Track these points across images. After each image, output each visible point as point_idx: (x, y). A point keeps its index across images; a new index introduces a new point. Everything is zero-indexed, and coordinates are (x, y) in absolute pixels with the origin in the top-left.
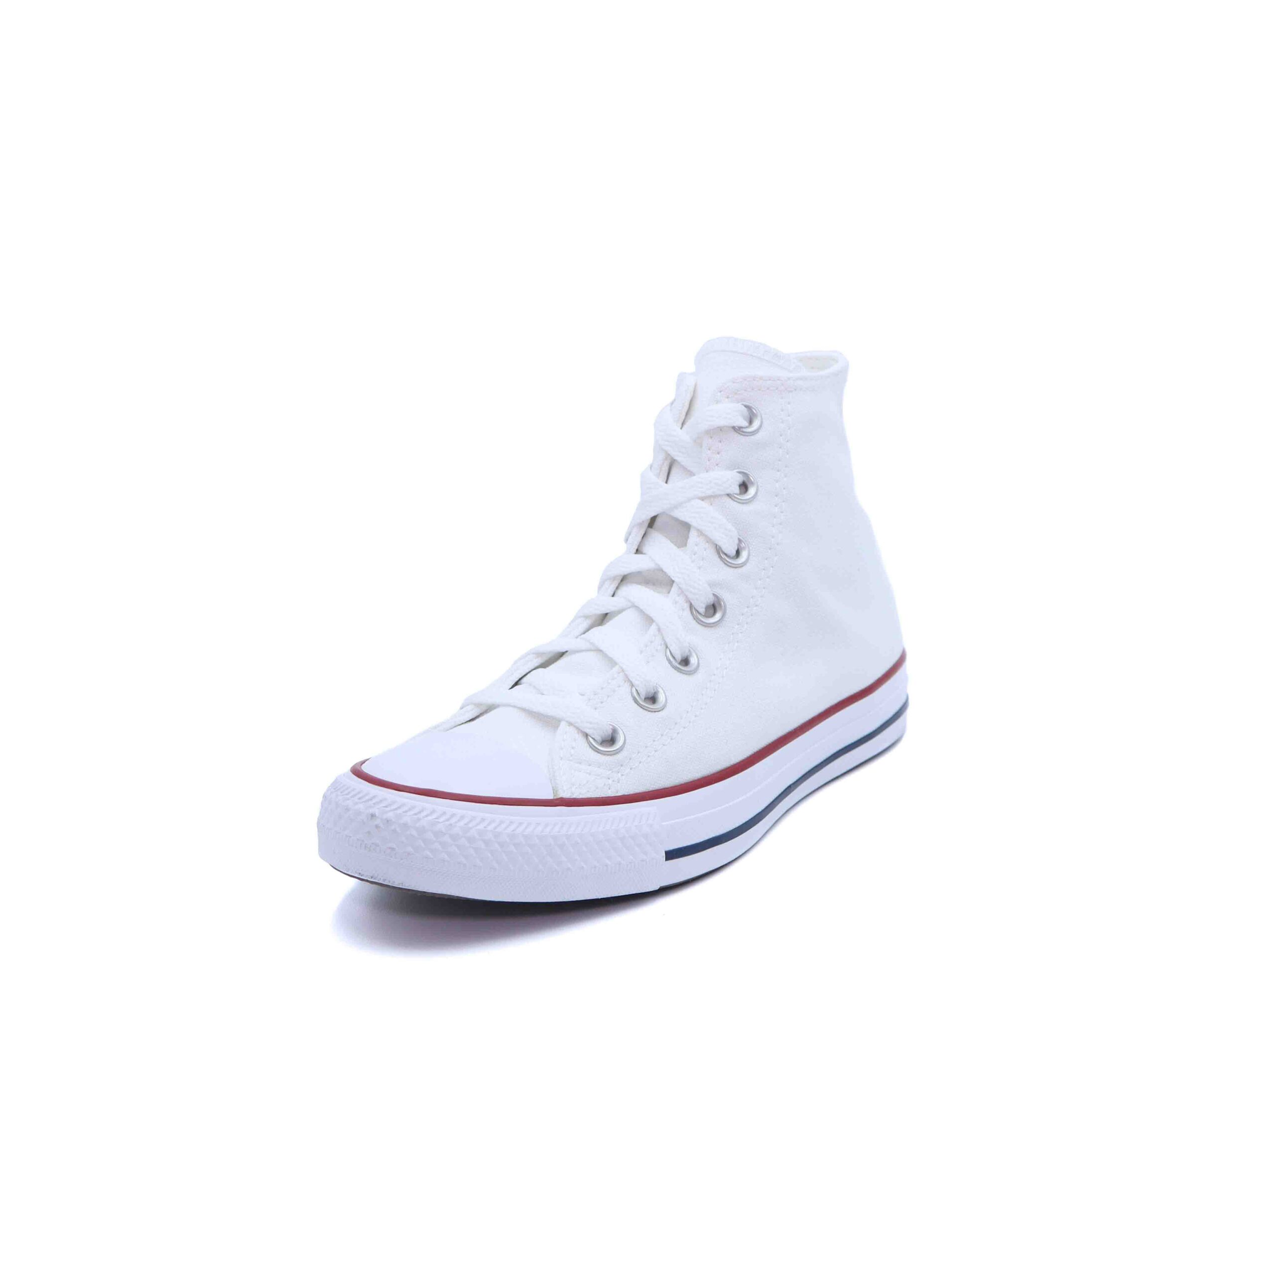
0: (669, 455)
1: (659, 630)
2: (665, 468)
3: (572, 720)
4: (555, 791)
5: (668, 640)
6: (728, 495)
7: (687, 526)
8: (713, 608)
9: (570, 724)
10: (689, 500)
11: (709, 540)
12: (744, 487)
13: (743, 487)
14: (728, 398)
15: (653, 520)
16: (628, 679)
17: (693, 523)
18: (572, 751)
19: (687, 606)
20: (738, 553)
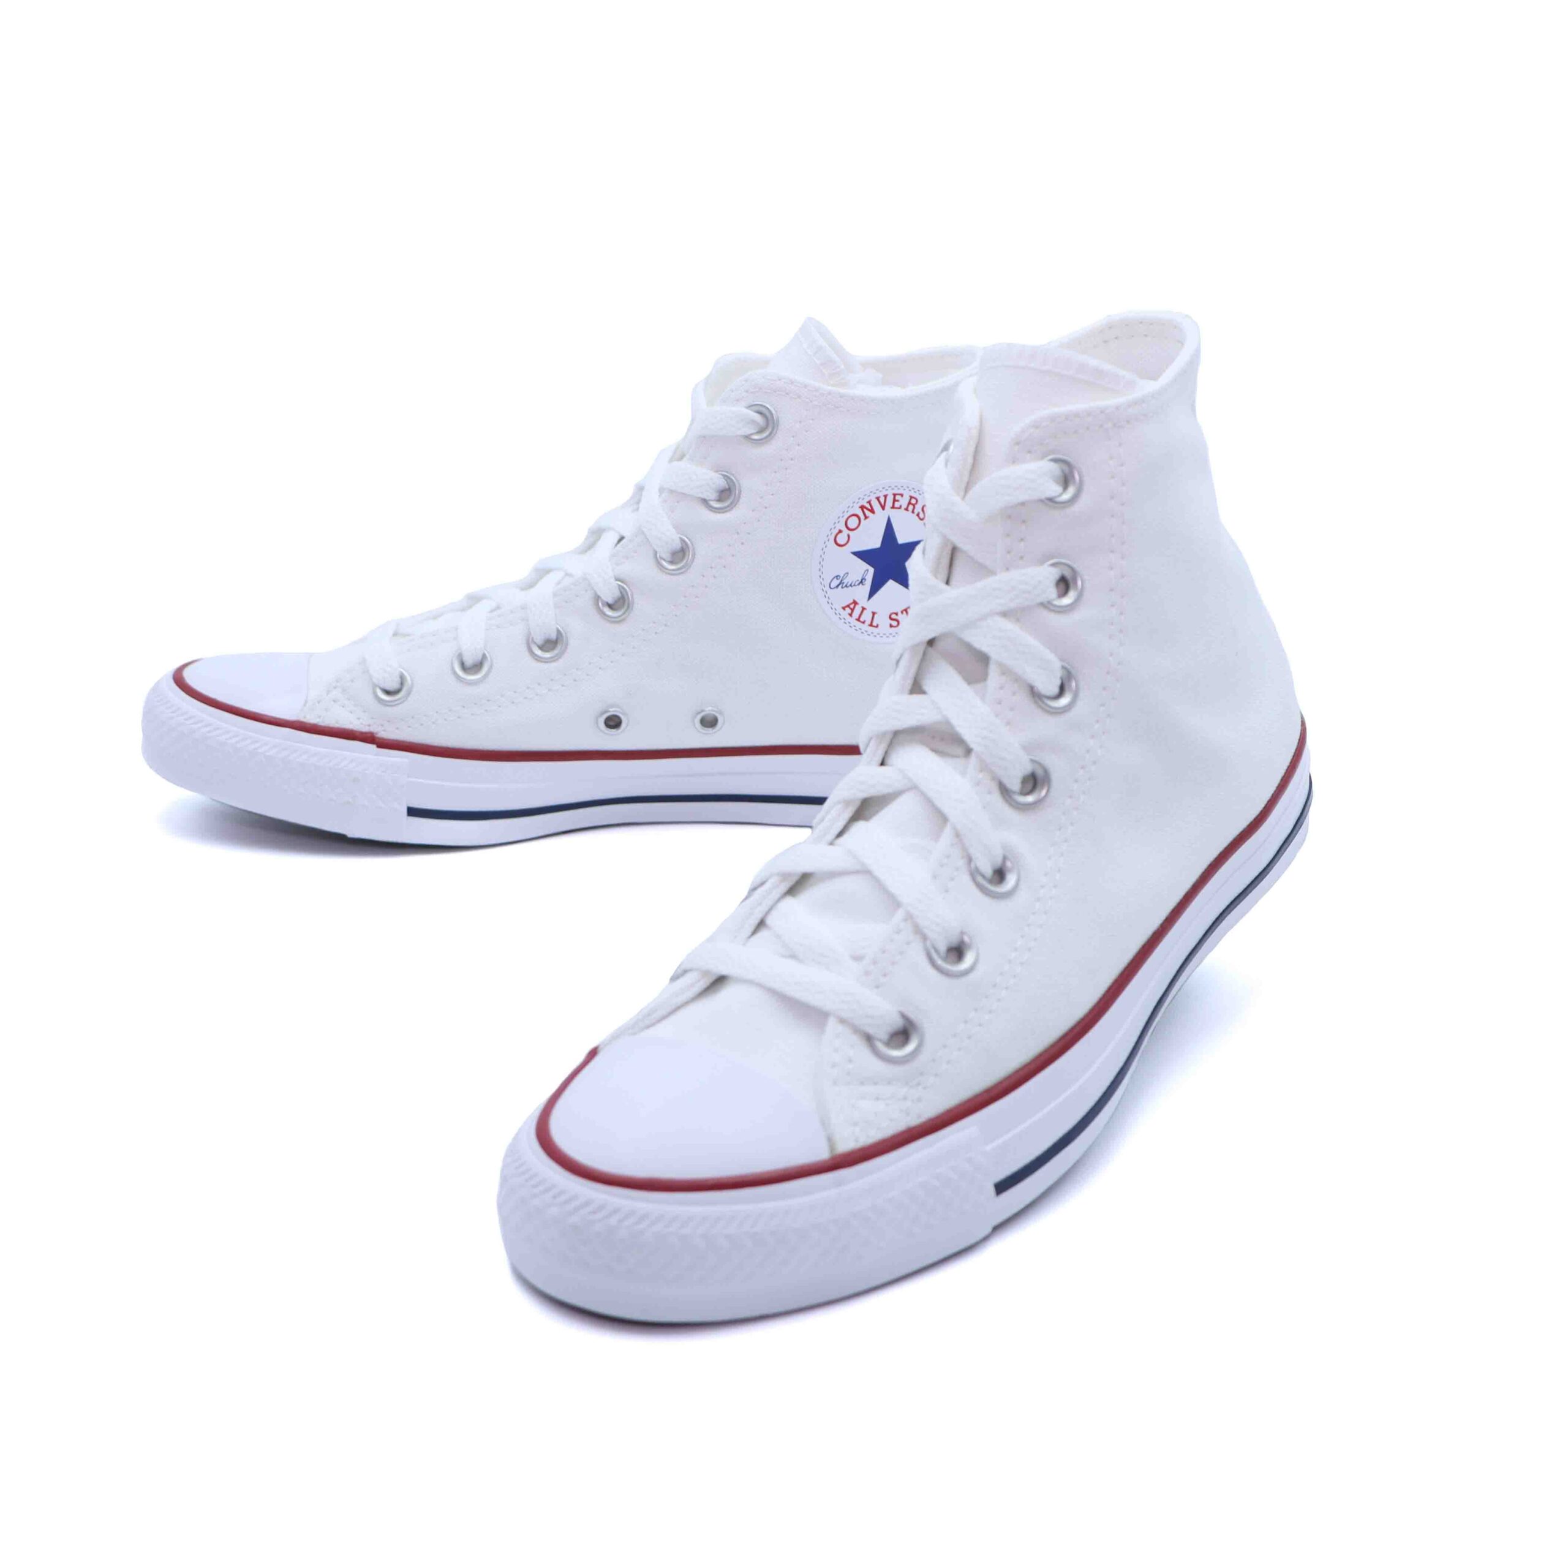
0: (948, 540)
1: (957, 835)
2: (946, 561)
3: (845, 1015)
4: (832, 1146)
5: (972, 851)
6: (1042, 604)
7: (983, 659)
8: (1034, 781)
9: (842, 1021)
10: (983, 618)
11: (1017, 679)
12: (1064, 584)
13: (1062, 586)
14: (1029, 452)
15: (931, 643)
16: (918, 931)
17: (994, 655)
18: (850, 1066)
19: (994, 787)
20: (1062, 690)
